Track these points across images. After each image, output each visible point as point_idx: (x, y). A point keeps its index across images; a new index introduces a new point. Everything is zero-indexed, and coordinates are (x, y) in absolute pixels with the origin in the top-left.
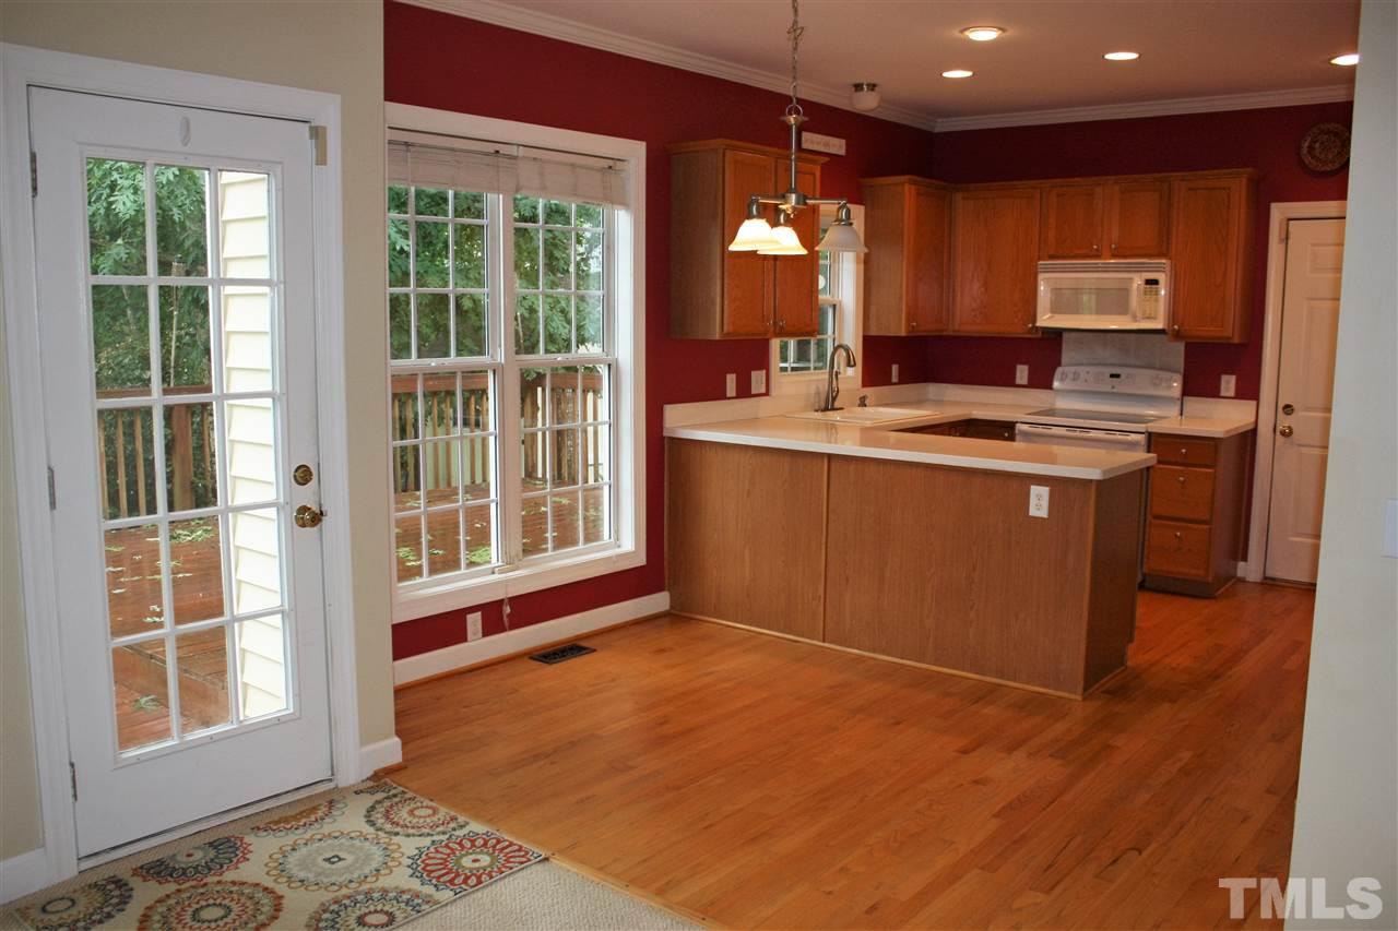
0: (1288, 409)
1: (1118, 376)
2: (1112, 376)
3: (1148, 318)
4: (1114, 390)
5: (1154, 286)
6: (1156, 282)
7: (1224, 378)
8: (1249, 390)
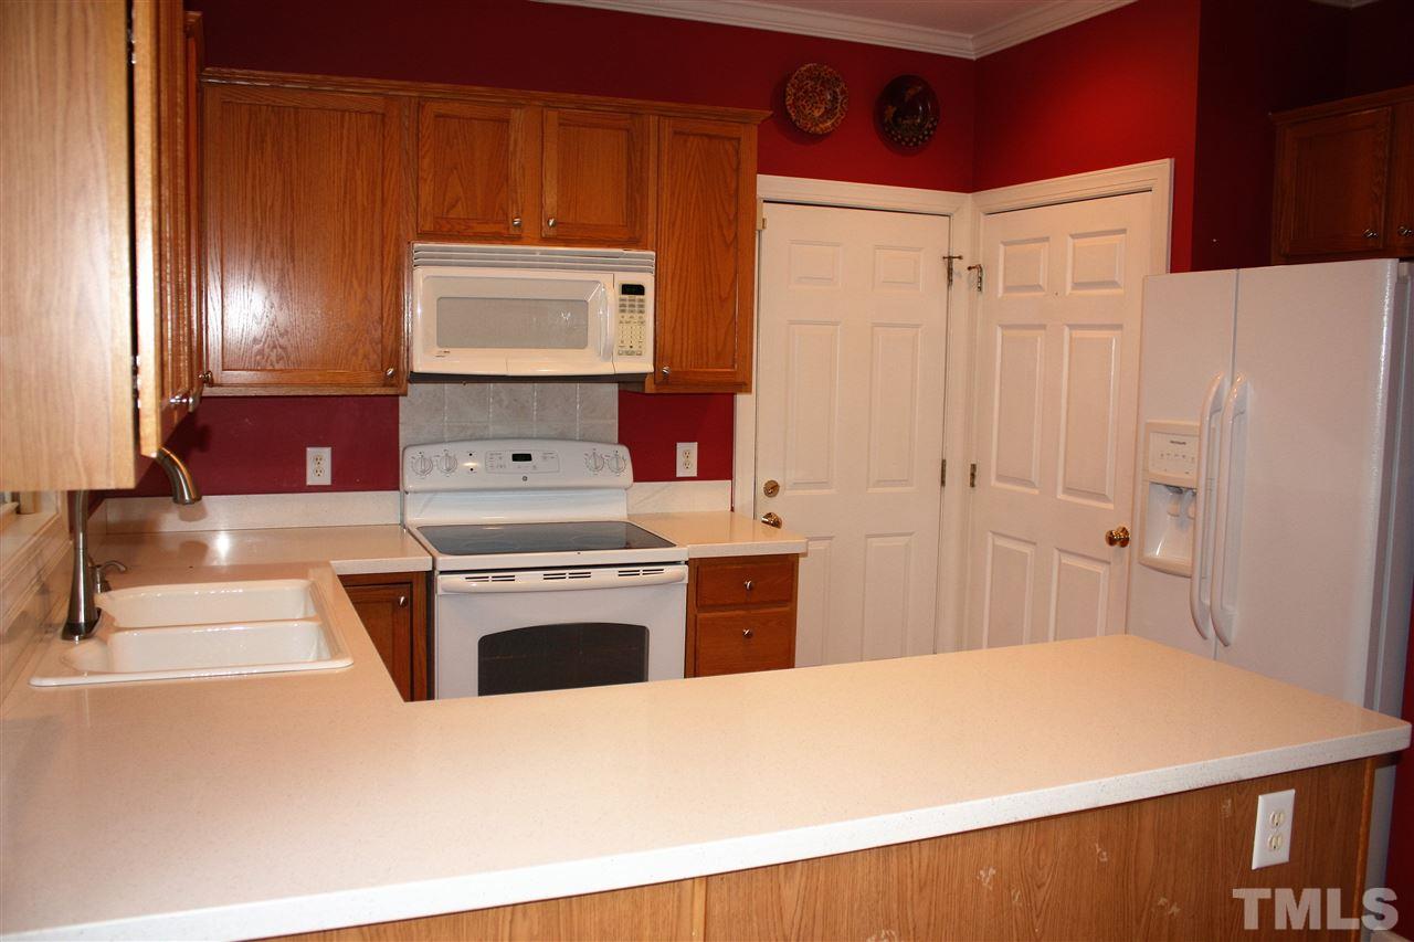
0: (772, 489)
1: (527, 457)
2: (516, 457)
3: (627, 353)
4: (527, 484)
5: (637, 297)
6: (639, 290)
7: (681, 447)
8: (717, 465)
